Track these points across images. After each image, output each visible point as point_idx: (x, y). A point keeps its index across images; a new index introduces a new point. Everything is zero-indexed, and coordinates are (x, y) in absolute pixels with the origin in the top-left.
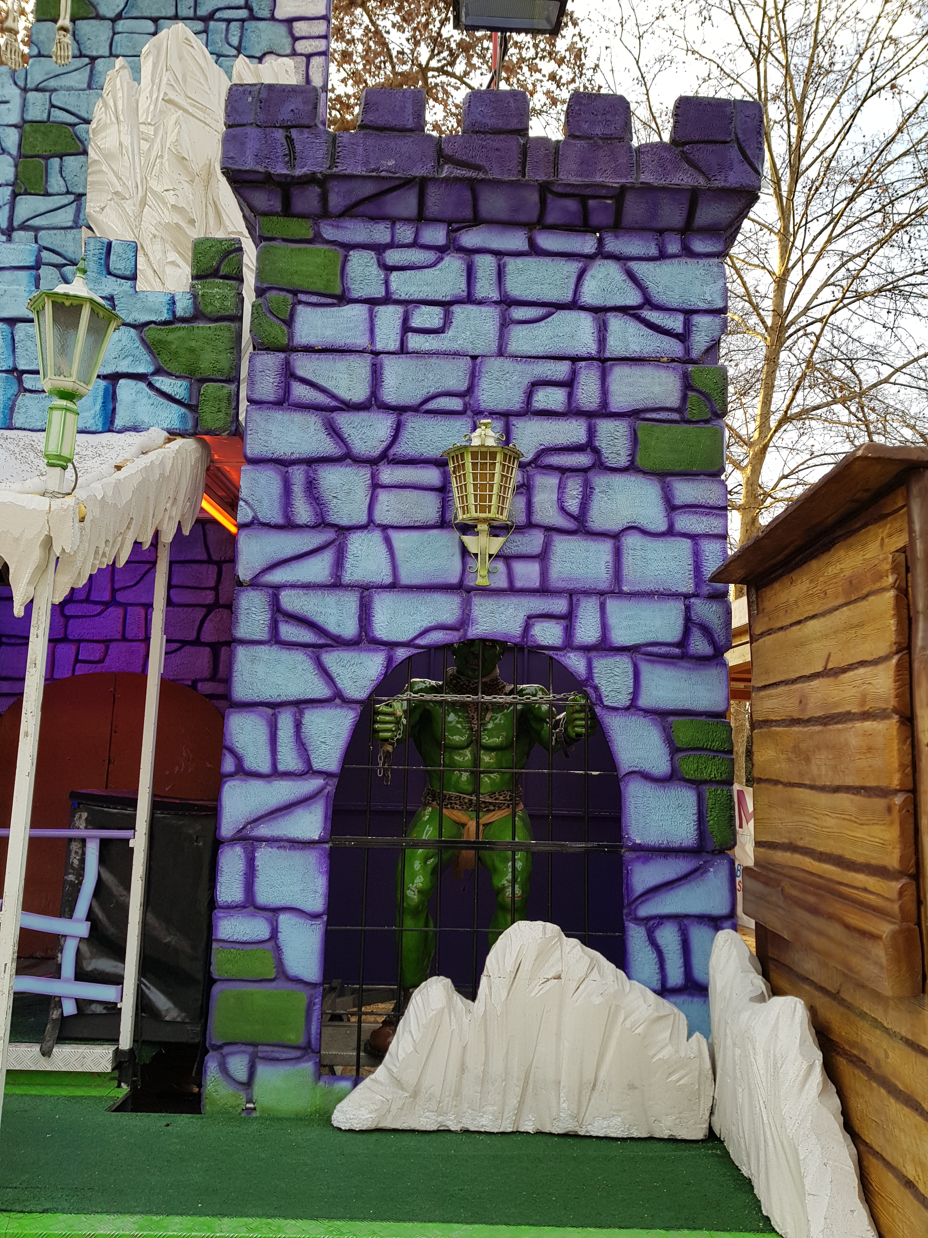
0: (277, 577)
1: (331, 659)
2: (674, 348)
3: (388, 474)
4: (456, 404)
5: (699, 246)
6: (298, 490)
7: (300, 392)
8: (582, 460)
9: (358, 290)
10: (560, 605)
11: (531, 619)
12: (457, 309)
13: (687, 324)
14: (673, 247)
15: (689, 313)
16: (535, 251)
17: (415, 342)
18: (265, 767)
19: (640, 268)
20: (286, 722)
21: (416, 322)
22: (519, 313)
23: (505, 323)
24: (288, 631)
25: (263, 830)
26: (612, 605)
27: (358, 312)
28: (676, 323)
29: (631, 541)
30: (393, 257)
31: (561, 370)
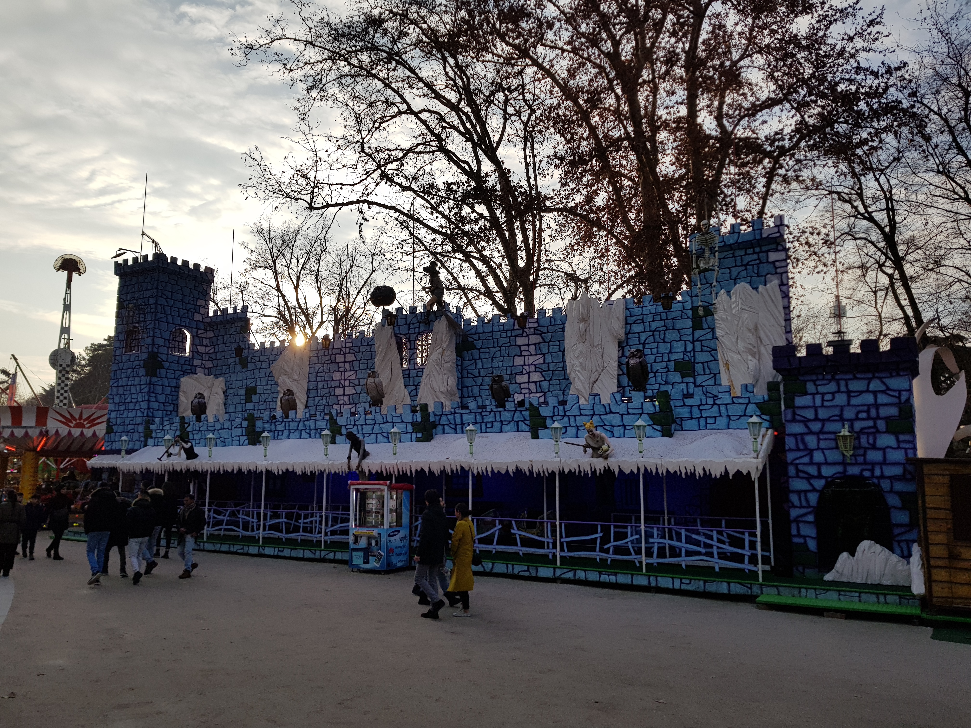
0: (797, 462)
1: (812, 481)
2: (896, 400)
3: (822, 437)
4: (837, 418)
5: (901, 373)
6: (799, 441)
7: (798, 418)
8: (873, 430)
9: (809, 391)
10: (870, 467)
11: (862, 471)
12: (836, 395)
13: (900, 394)
14: (894, 374)
15: (900, 391)
16: (855, 378)
17: (826, 403)
18: (798, 505)
19: (886, 381)
20: (803, 495)
21: (826, 398)
22: (853, 394)
23: (849, 397)
24: (801, 475)
25: (801, 519)
26: (884, 467)
27: (809, 397)
28: (896, 394)
29: (888, 450)
30: (818, 383)
31: (865, 408)
